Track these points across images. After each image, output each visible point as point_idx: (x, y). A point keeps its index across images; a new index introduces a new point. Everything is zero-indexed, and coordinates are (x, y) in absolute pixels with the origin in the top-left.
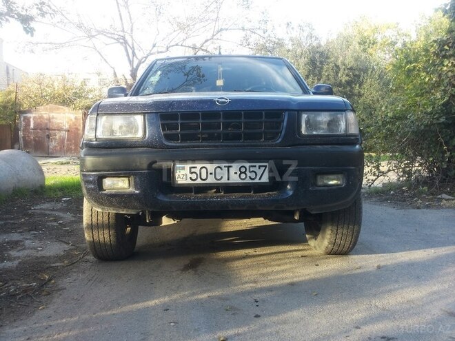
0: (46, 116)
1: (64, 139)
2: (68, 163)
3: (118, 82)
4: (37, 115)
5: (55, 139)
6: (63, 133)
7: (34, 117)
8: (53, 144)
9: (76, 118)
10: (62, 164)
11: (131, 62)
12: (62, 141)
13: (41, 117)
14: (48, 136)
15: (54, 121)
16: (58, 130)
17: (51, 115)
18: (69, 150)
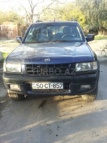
0: (6, 26)
1: (12, 33)
2: (14, 42)
3: (27, 14)
4: (3, 26)
5: (9, 33)
6: (12, 32)
7: (2, 26)
8: (9, 35)
9: (15, 26)
10: (12, 42)
11: (31, 6)
12: (12, 34)
13: (4, 26)
14: (7, 33)
15: (8, 27)
16: (10, 30)
17: (8, 25)
18: (14, 37)
